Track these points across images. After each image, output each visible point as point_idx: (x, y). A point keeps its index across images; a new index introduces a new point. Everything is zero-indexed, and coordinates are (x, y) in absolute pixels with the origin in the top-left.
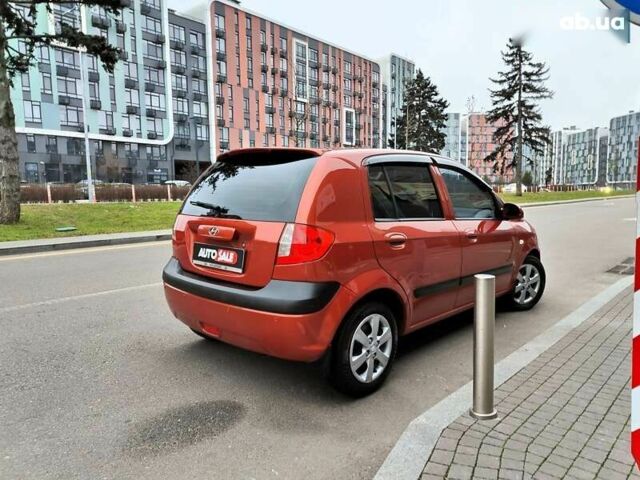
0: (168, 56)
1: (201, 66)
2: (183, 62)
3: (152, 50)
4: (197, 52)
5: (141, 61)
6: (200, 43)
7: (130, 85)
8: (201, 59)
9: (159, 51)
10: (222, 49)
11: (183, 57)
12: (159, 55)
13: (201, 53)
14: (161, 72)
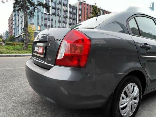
0: (68, 15)
1: (76, 17)
2: (72, 16)
3: (65, 13)
4: (75, 14)
5: (62, 16)
6: (76, 12)
7: (60, 22)
8: (76, 15)
9: (66, 14)
10: (81, 13)
11: (72, 15)
12: (66, 15)
13: (76, 14)
14: (66, 18)
